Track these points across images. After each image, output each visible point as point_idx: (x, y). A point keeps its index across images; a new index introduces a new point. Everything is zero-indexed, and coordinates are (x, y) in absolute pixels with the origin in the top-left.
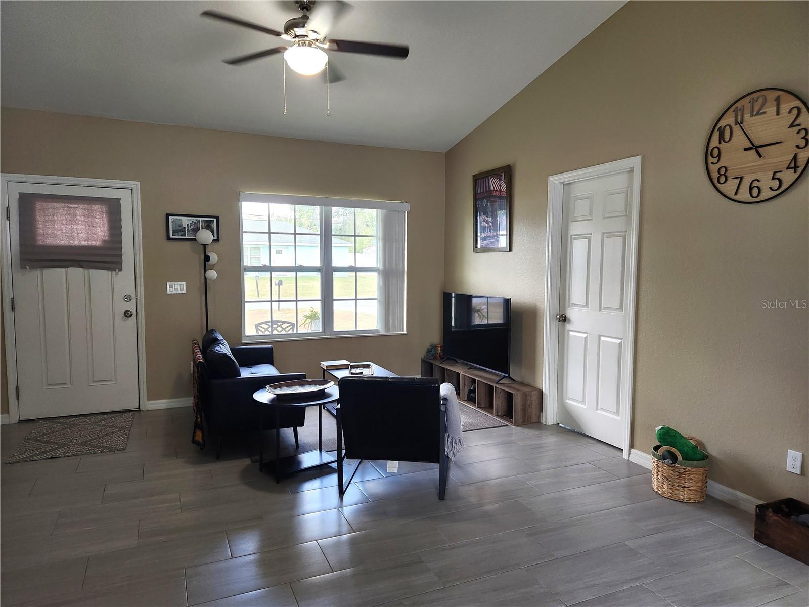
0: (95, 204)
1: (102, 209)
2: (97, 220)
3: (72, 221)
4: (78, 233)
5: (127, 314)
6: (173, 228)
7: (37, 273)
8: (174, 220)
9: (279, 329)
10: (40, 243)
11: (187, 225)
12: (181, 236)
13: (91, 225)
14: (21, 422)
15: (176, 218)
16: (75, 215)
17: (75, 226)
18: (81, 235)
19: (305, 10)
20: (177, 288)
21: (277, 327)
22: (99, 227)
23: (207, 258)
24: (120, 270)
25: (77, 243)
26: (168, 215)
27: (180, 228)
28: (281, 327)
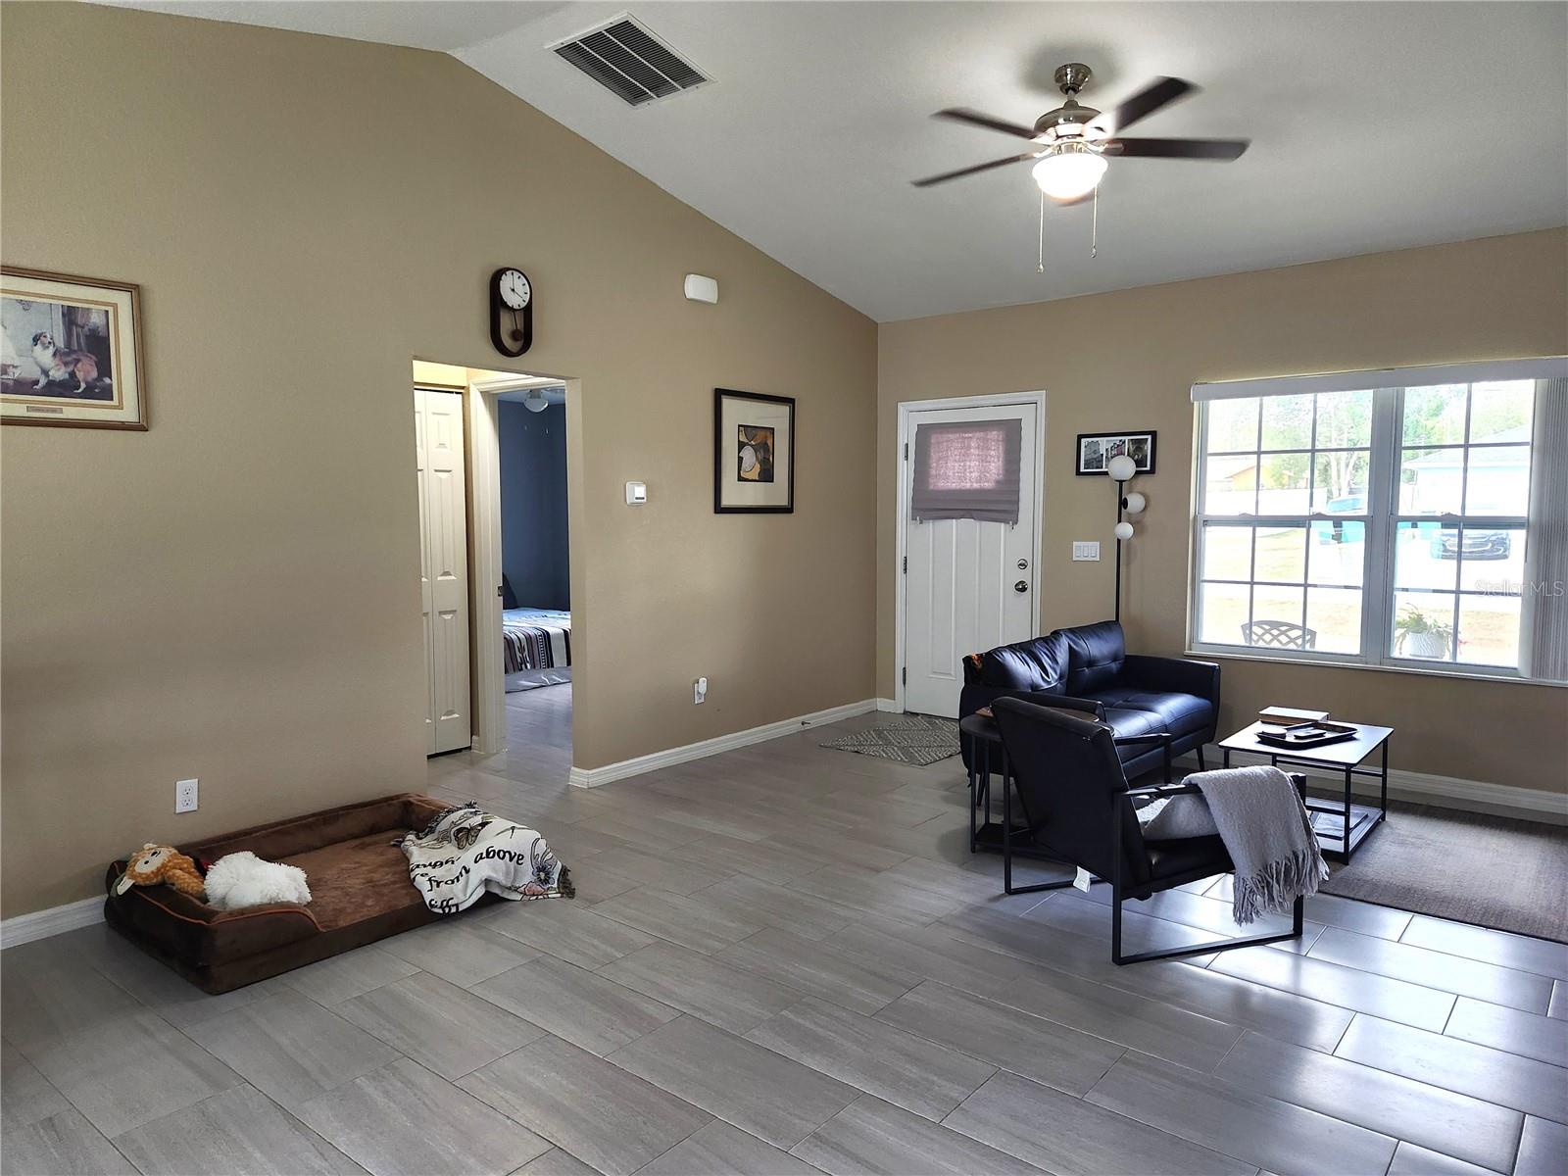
0: (991, 431)
1: (998, 436)
2: (993, 453)
3: (965, 455)
4: (971, 472)
5: (1021, 588)
6: (1085, 456)
7: (930, 526)
8: (1089, 443)
9: (1284, 639)
10: (931, 487)
11: (1107, 450)
12: (1097, 468)
13: (984, 460)
14: (905, 713)
15: (1090, 440)
16: (969, 447)
17: (968, 463)
18: (973, 475)
19: (1070, 92)
20: (1087, 550)
21: (1279, 635)
22: (994, 462)
23: (1123, 503)
24: (1016, 522)
25: (968, 486)
26: (1080, 437)
27: (1095, 456)
28: (1287, 636)
